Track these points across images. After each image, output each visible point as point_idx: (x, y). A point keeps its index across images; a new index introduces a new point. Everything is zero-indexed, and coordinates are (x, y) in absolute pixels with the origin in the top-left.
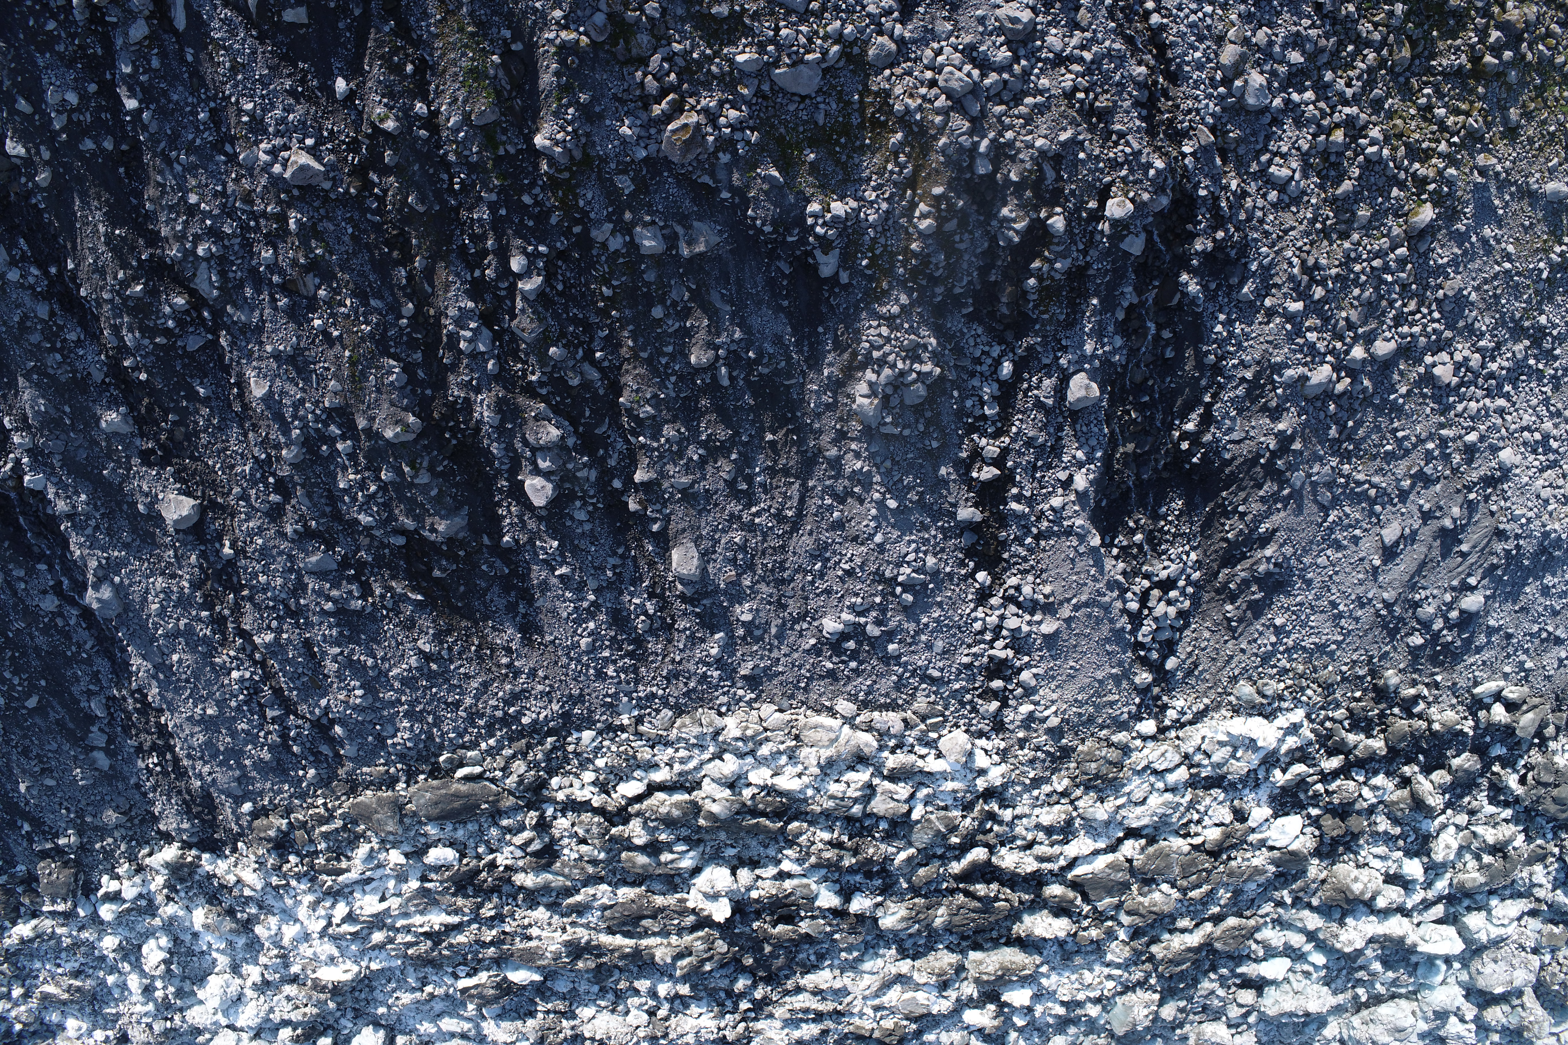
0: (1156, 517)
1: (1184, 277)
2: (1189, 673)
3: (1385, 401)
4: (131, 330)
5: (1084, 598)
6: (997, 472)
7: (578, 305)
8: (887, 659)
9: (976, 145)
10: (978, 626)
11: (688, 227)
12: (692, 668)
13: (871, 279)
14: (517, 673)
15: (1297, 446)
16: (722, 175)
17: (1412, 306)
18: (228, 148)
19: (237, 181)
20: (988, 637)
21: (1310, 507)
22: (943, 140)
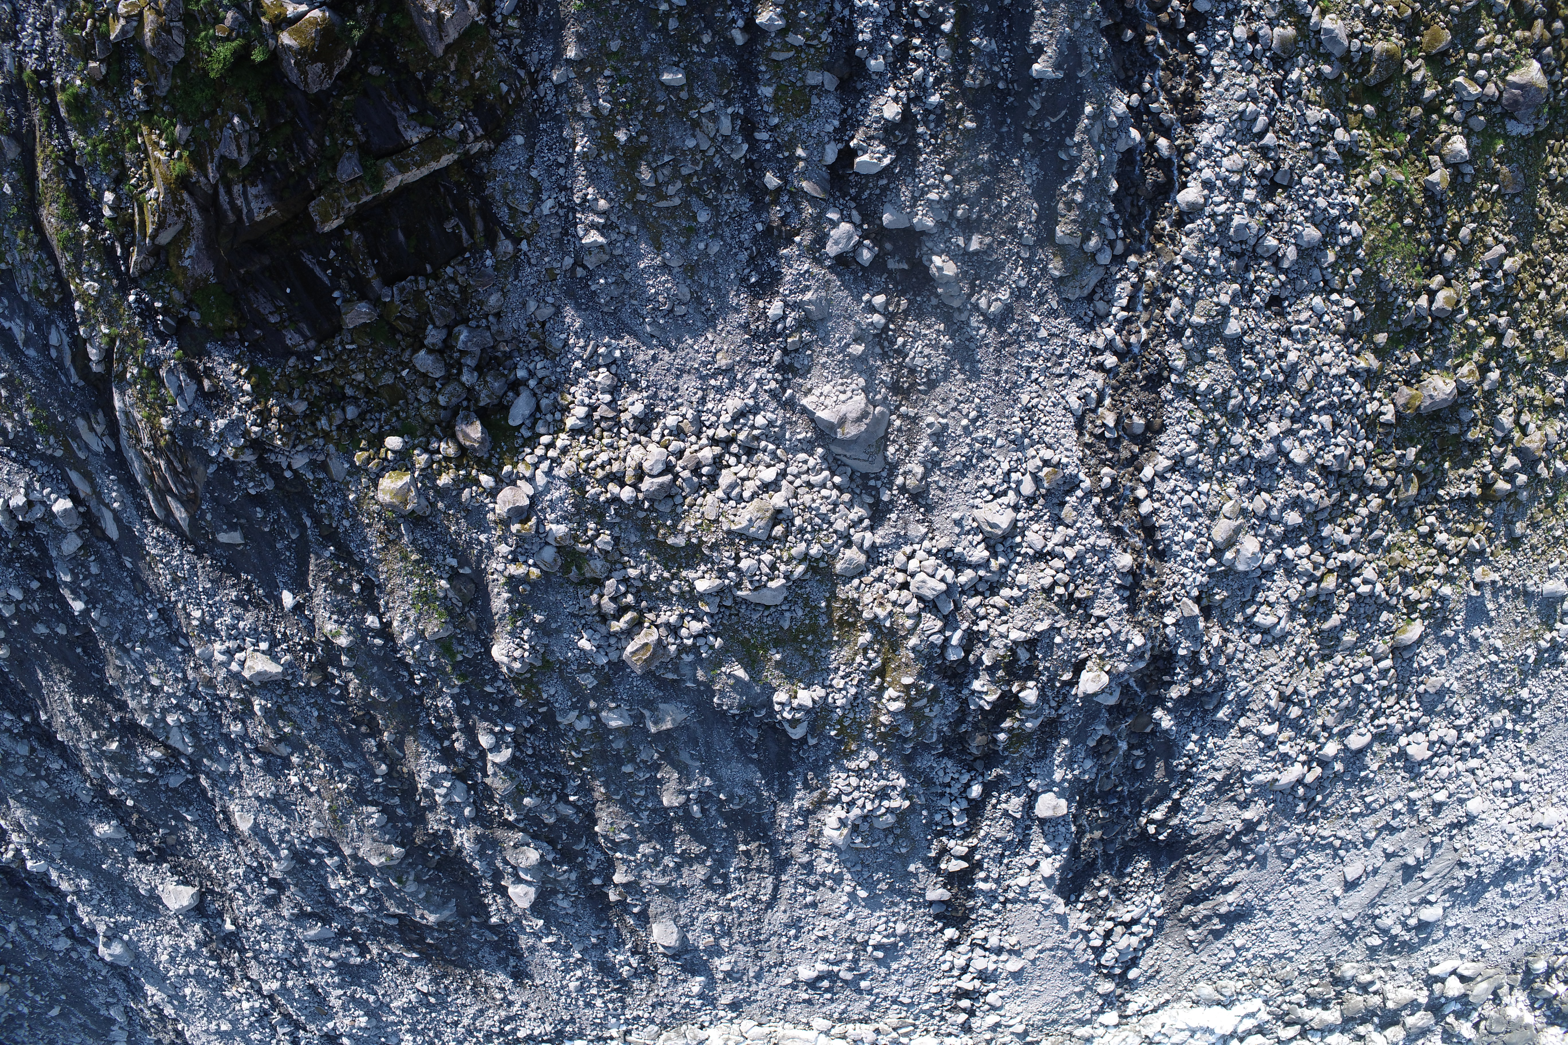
0: (1121, 875)
1: (1158, 713)
2: (1151, 977)
3: (1355, 777)
4: (111, 771)
5: (1049, 945)
6: (965, 865)
7: (549, 763)
8: (859, 991)
9: (947, 640)
10: (945, 967)
11: (654, 709)
12: (675, 999)
13: (840, 742)
14: (510, 1004)
15: (1262, 828)
16: (686, 671)
17: (1391, 700)
18: (182, 641)
19: (196, 668)
20: (956, 973)
21: (1274, 863)
22: (913, 641)
